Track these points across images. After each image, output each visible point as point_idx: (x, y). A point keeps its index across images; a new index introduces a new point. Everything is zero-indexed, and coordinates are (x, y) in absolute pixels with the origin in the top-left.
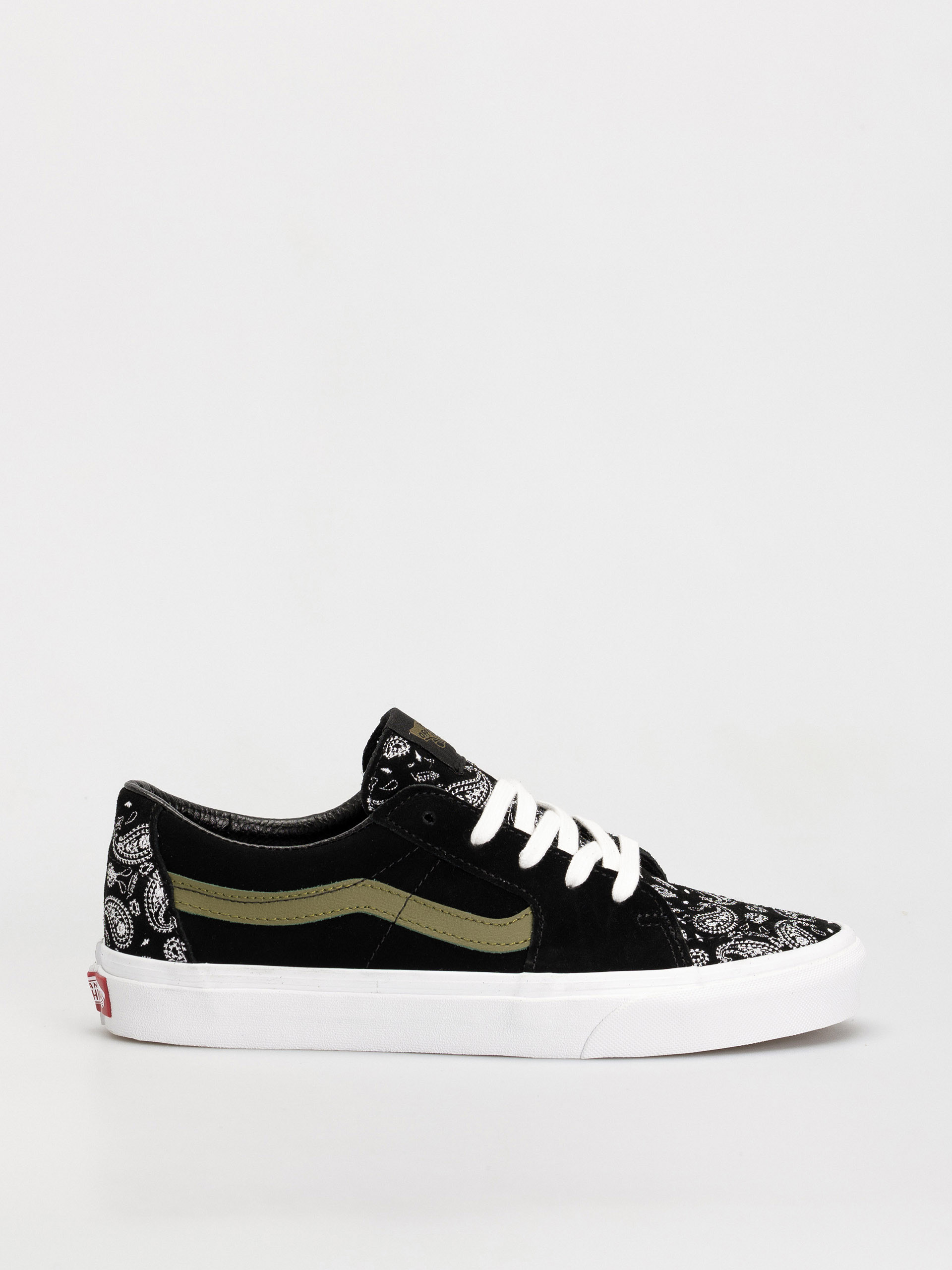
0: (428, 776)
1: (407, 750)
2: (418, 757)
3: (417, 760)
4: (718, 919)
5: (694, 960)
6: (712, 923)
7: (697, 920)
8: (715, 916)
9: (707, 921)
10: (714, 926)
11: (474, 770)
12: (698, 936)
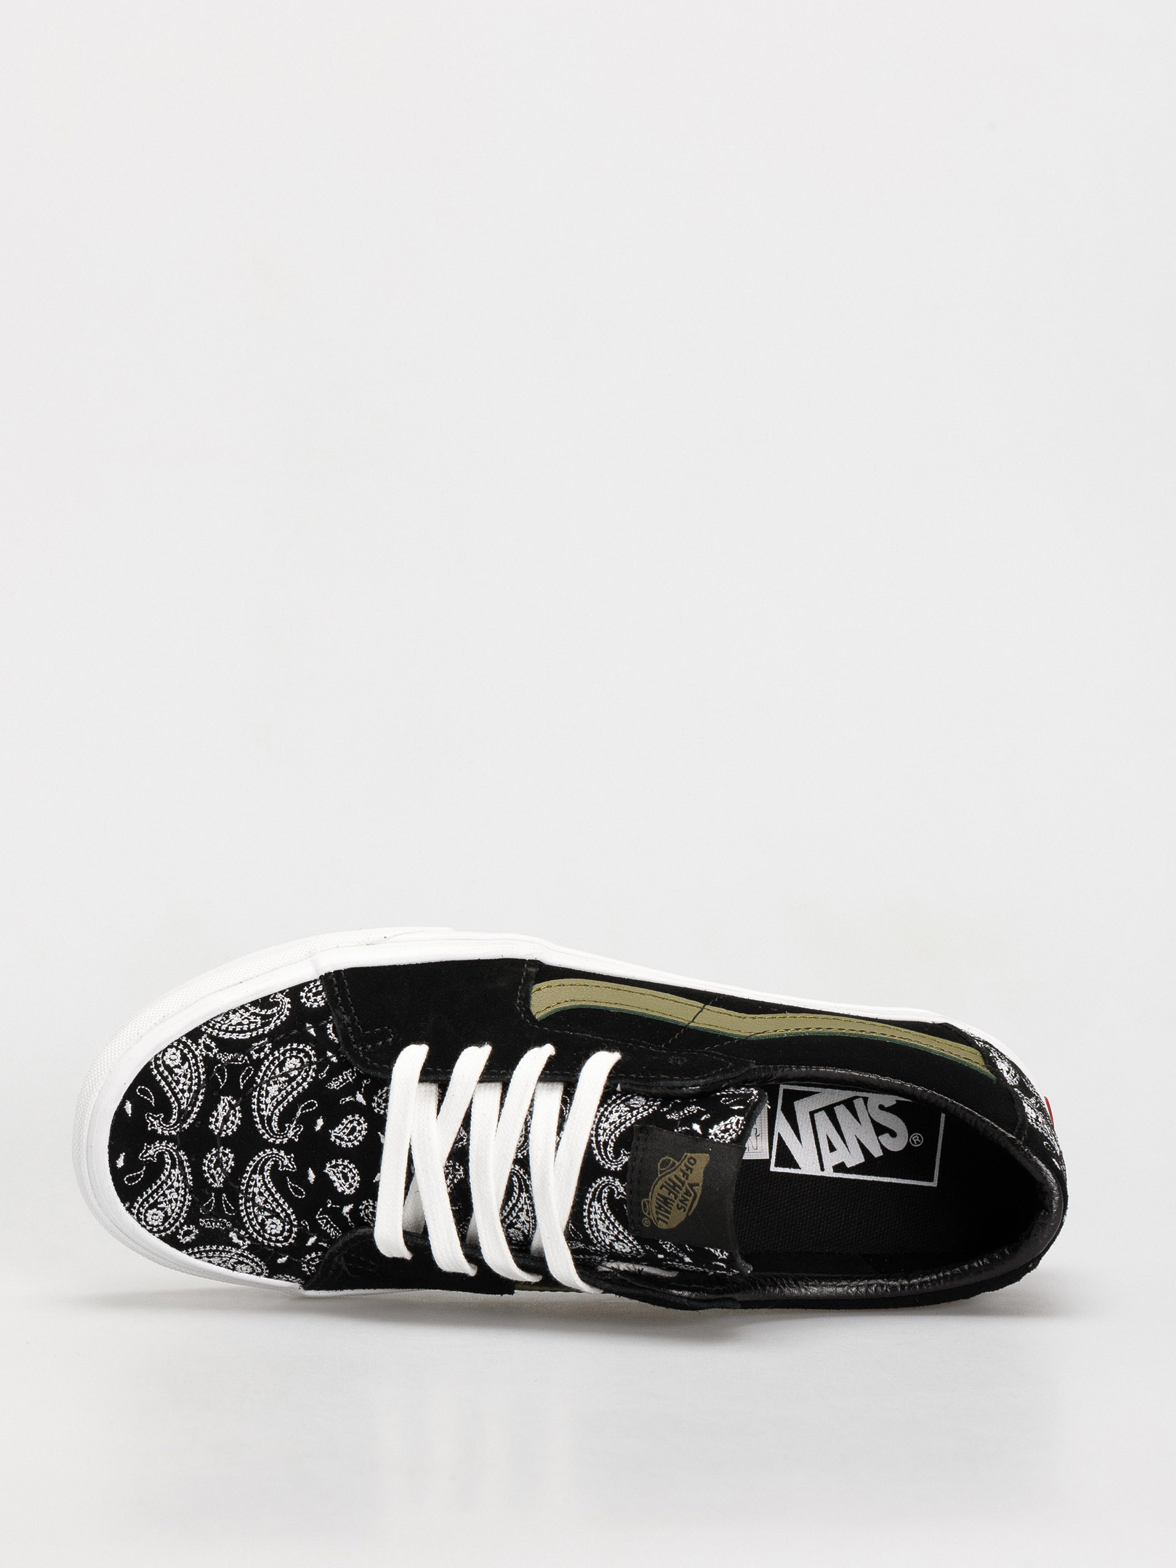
0: (682, 1114)
2: (696, 1128)
3: (698, 1125)
4: (280, 1083)
5: (320, 989)
6: (291, 1070)
7: (310, 1069)
8: (284, 1093)
9: (296, 1073)
10: (288, 1059)
11: (617, 1162)
12: (312, 1031)
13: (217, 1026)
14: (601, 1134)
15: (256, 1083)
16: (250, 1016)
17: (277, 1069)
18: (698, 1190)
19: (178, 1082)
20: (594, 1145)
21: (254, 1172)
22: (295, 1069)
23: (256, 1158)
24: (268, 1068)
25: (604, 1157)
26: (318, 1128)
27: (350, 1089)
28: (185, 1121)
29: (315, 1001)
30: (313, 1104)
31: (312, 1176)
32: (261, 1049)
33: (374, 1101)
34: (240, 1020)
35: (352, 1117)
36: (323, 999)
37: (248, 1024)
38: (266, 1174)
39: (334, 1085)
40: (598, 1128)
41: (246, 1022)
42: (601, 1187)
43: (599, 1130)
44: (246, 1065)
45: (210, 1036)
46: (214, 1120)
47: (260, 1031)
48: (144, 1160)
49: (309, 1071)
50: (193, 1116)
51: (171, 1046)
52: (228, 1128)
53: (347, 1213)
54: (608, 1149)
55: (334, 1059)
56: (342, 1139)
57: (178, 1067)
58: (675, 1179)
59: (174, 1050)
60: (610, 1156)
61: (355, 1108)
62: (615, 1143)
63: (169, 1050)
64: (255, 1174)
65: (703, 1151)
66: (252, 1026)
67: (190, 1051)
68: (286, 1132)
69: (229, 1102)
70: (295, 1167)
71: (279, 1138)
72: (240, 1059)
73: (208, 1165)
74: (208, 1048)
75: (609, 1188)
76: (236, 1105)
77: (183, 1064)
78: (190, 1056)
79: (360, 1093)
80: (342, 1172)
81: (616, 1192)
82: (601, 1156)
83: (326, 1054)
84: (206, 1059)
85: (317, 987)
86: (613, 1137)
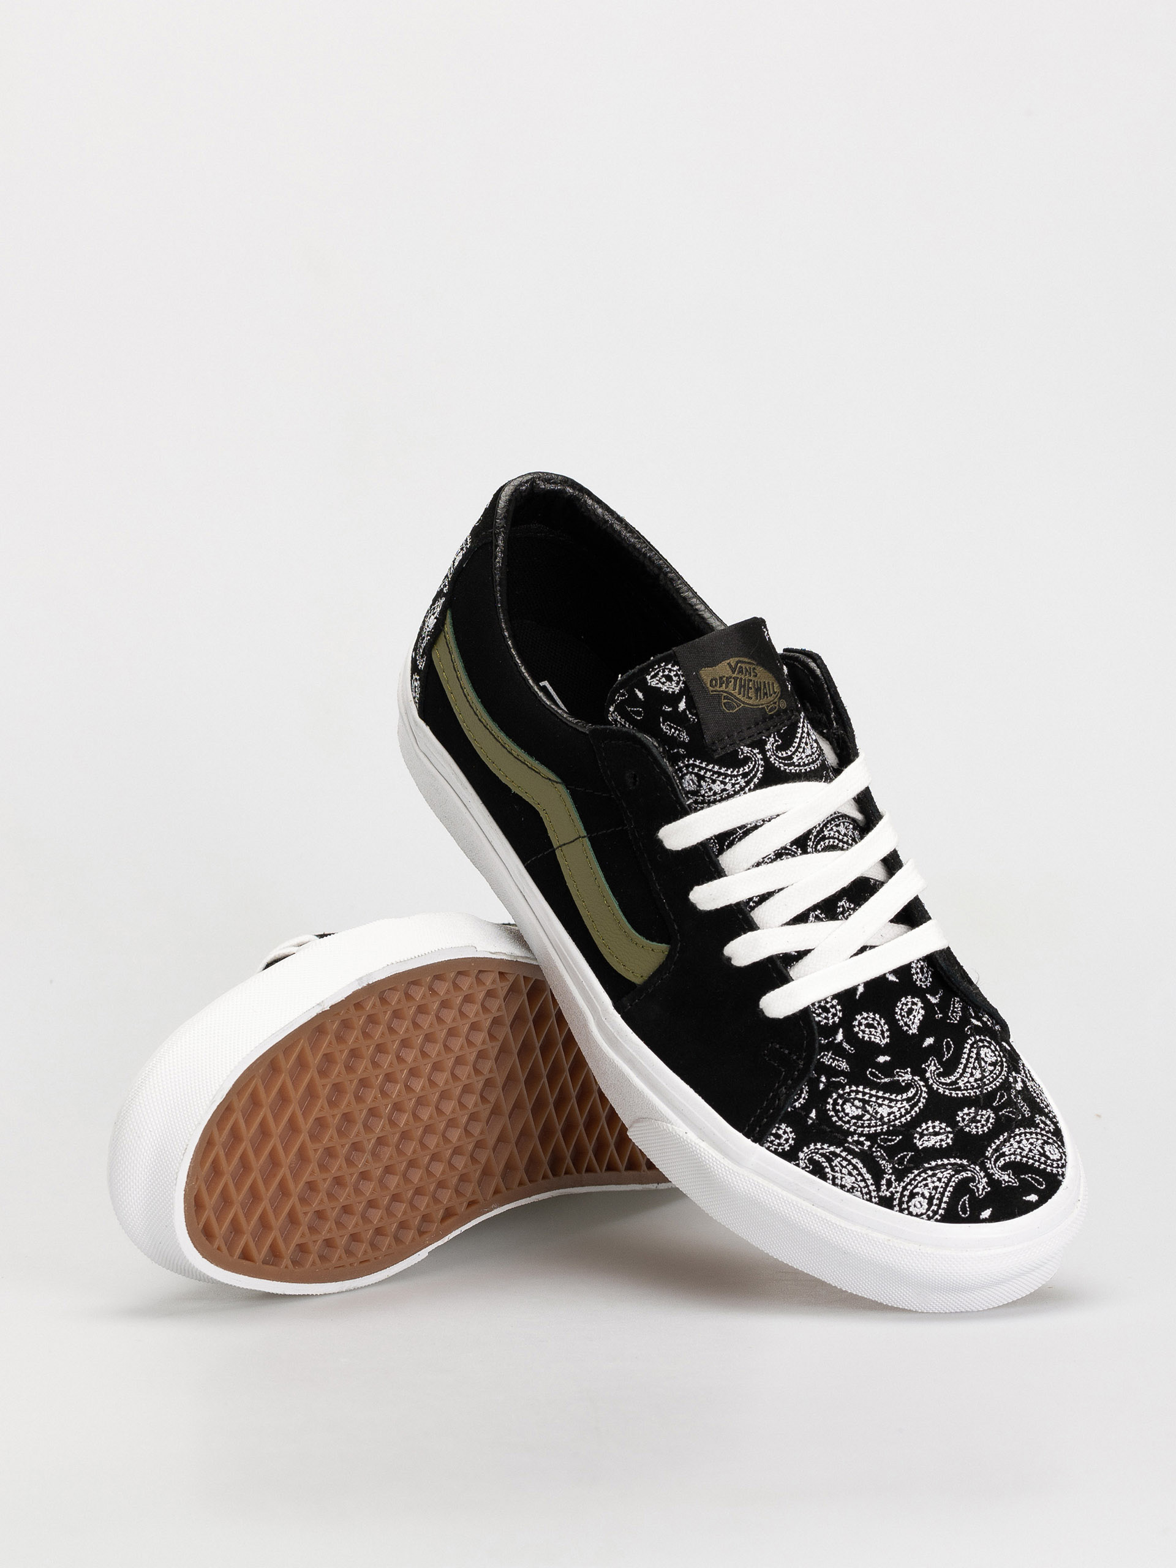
0: (677, 732)
1: (677, 690)
2: (682, 706)
3: (678, 707)
4: (874, 1109)
5: (772, 1138)
6: (857, 1108)
7: (845, 1093)
8: (880, 1101)
9: (857, 1103)
10: (850, 1115)
11: (753, 757)
12: (813, 1115)
13: (865, 1190)
14: (739, 785)
15: (888, 1128)
16: (837, 1172)
17: (864, 1118)
18: (733, 661)
19: (936, 1188)
20: (752, 785)
21: (959, 1089)
22: (853, 1104)
23: (947, 1093)
24: (869, 1126)
25: (755, 770)
26: (888, 1058)
27: (838, 1050)
28: (962, 1165)
29: (785, 1132)
30: (871, 1073)
31: (930, 1041)
32: (858, 1143)
33: (834, 1022)
34: (847, 1177)
35: (859, 1033)
36: (779, 1128)
37: (845, 1167)
38: (953, 1078)
39: (844, 1065)
40: (736, 793)
41: (844, 1171)
42: (780, 761)
43: (736, 790)
44: (880, 1146)
45: (878, 1189)
46: (943, 1143)
47: (844, 1154)
48: (1016, 1180)
49: (847, 1092)
50: (952, 1161)
51: (910, 1213)
52: (941, 1128)
53: (936, 998)
54: (747, 770)
55: (823, 1079)
56: (883, 1032)
57: (923, 1195)
58: (737, 688)
59: (911, 1209)
60: (752, 766)
61: (850, 1036)
62: (739, 768)
63: (914, 1213)
64: (960, 1087)
65: (698, 678)
66: (844, 1163)
67: (902, 1195)
68: (909, 1081)
69: (920, 1140)
70: (931, 1059)
71: (918, 1084)
72: (879, 1154)
73: (981, 1128)
74: (889, 1184)
75: (777, 752)
76: (918, 1132)
77: (918, 1194)
78: (907, 1193)
79: (835, 1039)
80: (908, 1017)
81: (776, 743)
82: (756, 772)
83: (823, 1089)
84: (899, 1179)
85: (772, 1142)
86: (735, 773)
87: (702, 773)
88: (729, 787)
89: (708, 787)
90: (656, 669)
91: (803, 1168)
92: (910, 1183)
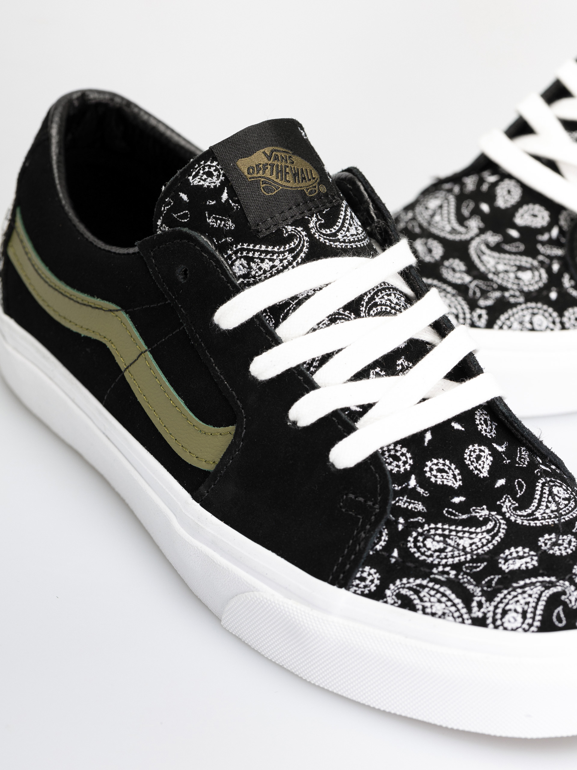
0: (223, 222)
1: (218, 183)
2: (225, 196)
3: (221, 198)
4: (455, 542)
5: (357, 582)
6: (438, 542)
7: (424, 531)
8: (460, 534)
9: (437, 538)
10: (433, 549)
11: (297, 234)
12: (395, 553)
13: (457, 614)
14: (286, 261)
15: (472, 556)
16: (426, 602)
17: (447, 550)
18: (268, 150)
19: (528, 603)
20: (299, 260)
21: (537, 519)
22: (434, 540)
23: (526, 523)
24: (453, 557)
25: (301, 245)
26: (462, 499)
27: (413, 495)
28: (550, 582)
29: (369, 574)
30: (448, 512)
32: (443, 573)
33: (405, 470)
34: (437, 605)
35: (431, 478)
36: (363, 572)
37: (434, 596)
38: (529, 511)
39: (420, 507)
40: (285, 268)
41: (433, 599)
42: (325, 237)
43: (285, 265)
44: (465, 573)
45: (470, 611)
46: (528, 565)
47: (431, 585)
49: (426, 530)
50: (540, 579)
51: (505, 629)
52: (524, 553)
53: (503, 448)
54: (293, 246)
55: (401, 520)
56: (454, 476)
57: (515, 611)
58: (274, 173)
59: (506, 625)
60: (297, 243)
61: (423, 481)
62: (285, 245)
63: (509, 628)
65: (236, 169)
66: (433, 592)
67: (495, 614)
68: (487, 516)
69: (505, 564)
70: (504, 497)
71: (496, 518)
72: (465, 580)
73: (565, 550)
74: (480, 605)
75: (320, 229)
76: (502, 558)
77: (510, 610)
78: (499, 611)
79: (408, 485)
80: (477, 462)
81: (319, 222)
82: (302, 248)
83: (403, 530)
84: (490, 599)
85: (357, 586)
86: (282, 249)
87: (251, 255)
88: (277, 263)
89: (258, 266)
90: (196, 169)
91: (392, 604)
92: (501, 602)
